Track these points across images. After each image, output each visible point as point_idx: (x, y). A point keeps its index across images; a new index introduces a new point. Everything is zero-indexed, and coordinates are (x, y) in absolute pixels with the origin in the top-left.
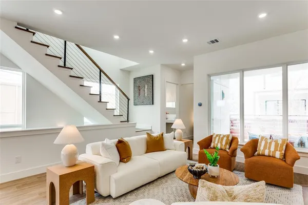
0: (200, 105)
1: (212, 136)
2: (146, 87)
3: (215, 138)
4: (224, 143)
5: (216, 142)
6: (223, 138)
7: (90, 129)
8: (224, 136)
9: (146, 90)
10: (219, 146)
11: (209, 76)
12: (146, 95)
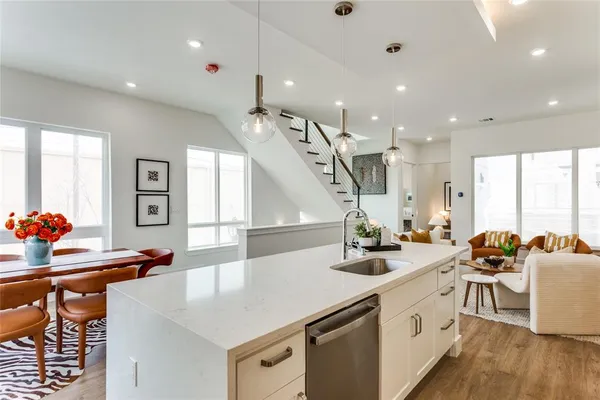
0: (461, 195)
1: (484, 234)
2: (374, 169)
3: (490, 235)
4: (503, 241)
5: (492, 240)
6: (500, 237)
7: (300, 229)
8: (502, 233)
9: (374, 173)
10: (497, 244)
11: (473, 157)
12: (374, 180)
